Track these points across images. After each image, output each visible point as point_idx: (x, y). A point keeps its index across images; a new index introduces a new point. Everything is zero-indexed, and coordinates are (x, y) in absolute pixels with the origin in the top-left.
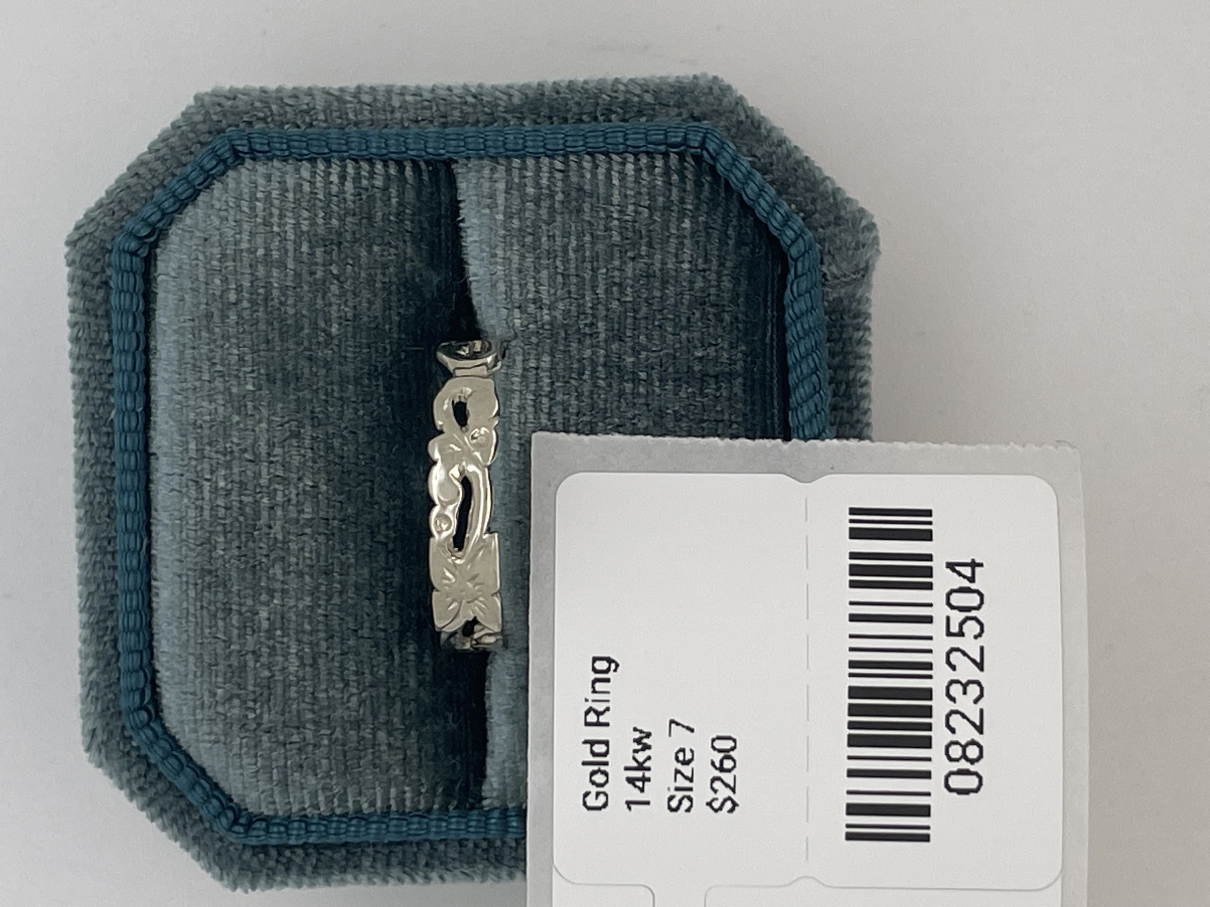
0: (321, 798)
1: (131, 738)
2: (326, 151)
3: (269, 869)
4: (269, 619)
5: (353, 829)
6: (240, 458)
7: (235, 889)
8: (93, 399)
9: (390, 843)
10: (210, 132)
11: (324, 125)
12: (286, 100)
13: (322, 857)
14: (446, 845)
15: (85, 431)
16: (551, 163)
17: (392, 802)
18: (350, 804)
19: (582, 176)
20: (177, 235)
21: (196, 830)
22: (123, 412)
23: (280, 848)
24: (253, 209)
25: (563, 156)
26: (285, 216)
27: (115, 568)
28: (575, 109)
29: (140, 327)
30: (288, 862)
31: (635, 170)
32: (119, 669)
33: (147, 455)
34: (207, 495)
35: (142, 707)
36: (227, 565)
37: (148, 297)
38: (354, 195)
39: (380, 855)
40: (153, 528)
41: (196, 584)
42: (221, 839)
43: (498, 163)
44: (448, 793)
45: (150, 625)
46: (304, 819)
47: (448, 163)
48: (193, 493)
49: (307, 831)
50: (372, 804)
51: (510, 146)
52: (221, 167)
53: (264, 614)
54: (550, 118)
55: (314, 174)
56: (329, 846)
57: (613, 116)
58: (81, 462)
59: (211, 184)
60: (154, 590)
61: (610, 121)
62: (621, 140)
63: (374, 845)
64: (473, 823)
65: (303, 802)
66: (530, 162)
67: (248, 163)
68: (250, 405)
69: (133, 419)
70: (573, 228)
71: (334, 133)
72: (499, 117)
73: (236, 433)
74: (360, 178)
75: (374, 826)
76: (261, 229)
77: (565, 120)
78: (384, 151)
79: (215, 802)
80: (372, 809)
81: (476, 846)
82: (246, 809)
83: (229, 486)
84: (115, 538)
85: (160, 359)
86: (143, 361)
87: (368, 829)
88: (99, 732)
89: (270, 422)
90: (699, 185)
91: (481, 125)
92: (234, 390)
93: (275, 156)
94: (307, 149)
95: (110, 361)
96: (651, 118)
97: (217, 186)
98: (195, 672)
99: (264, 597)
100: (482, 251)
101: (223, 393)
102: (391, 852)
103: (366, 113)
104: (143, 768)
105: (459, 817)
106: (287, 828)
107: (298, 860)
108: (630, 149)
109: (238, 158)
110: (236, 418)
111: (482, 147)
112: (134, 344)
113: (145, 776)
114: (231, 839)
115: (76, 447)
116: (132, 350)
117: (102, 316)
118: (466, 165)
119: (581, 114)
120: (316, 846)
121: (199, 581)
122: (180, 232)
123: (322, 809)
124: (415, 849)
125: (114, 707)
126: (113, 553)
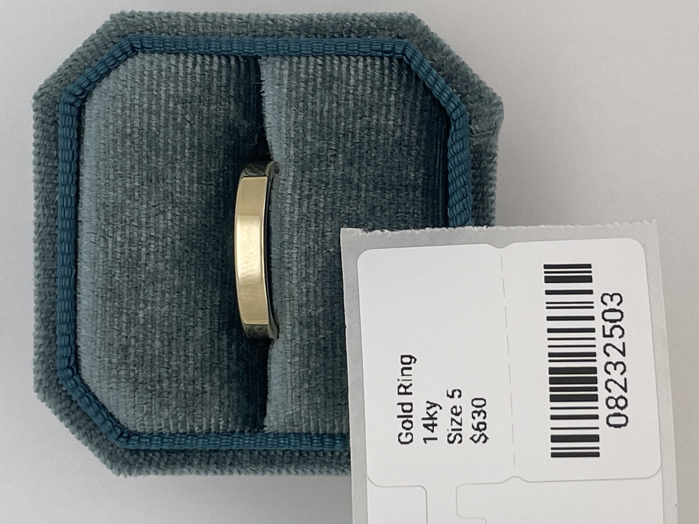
0: (171, 422)
1: (62, 385)
2: (186, 49)
3: (139, 464)
4: (144, 318)
5: (189, 441)
6: (130, 225)
7: (119, 474)
8: (46, 189)
9: (210, 450)
10: (119, 37)
11: (185, 34)
12: (163, 20)
13: (171, 458)
14: (242, 453)
15: (41, 208)
16: (315, 60)
17: (212, 427)
18: (188, 427)
19: (333, 69)
20: (97, 94)
21: (98, 440)
22: (63, 196)
23: (146, 451)
24: (142, 80)
25: (322, 56)
26: (160, 85)
27: (56, 287)
28: (331, 30)
29: (74, 147)
30: (151, 460)
31: (363, 66)
32: (56, 345)
33: (76, 221)
34: (110, 245)
35: (69, 367)
36: (121, 286)
37: (80, 130)
38: (201, 75)
39: (203, 458)
40: (79, 264)
41: (102, 297)
42: (112, 446)
43: (285, 59)
44: (245, 423)
45: (75, 321)
46: (161, 435)
47: (256, 58)
48: (102, 245)
49: (162, 442)
50: (201, 427)
51: (292, 50)
52: (124, 56)
53: (141, 314)
54: (316, 35)
55: (178, 62)
57: (352, 35)
58: (38, 225)
59: (118, 66)
60: (78, 300)
61: (350, 37)
62: (356, 48)
63: (201, 451)
64: (258, 440)
65: (160, 425)
66: (303, 59)
67: (140, 54)
68: (137, 194)
69: (69, 200)
70: (327, 98)
71: (190, 39)
72: (287, 33)
73: (128, 210)
74: (204, 65)
75: (201, 440)
76: (146, 92)
77: (325, 36)
78: (219, 50)
79: (109, 424)
80: (200, 431)
81: (259, 454)
82: (128, 428)
83: (123, 241)
84: (56, 269)
85: (86, 166)
86: (76, 167)
87: (197, 442)
88: (43, 381)
89: (148, 204)
90: (400, 75)
91: (275, 37)
92: (128, 185)
93: (155, 51)
94: (175, 47)
95: (56, 167)
96: (375, 36)
97: (121, 67)
98: (100, 348)
99: (142, 305)
100: (274, 109)
101: (121, 187)
102: (210, 456)
103: (210, 28)
104: (68, 402)
105: (250, 436)
106: (151, 440)
107: (157, 459)
108: (361, 54)
109: (134, 51)
110: (128, 201)
111: (275, 49)
112: (71, 157)
113: (69, 407)
114: (118, 445)
115: (35, 216)
116: (70, 160)
117: (53, 141)
118: (266, 60)
119: (334, 33)
120: (167, 451)
121: (104, 295)
122: (99, 93)
123: (172, 429)
124: (225, 455)
125: (53, 367)
126: (55, 278)
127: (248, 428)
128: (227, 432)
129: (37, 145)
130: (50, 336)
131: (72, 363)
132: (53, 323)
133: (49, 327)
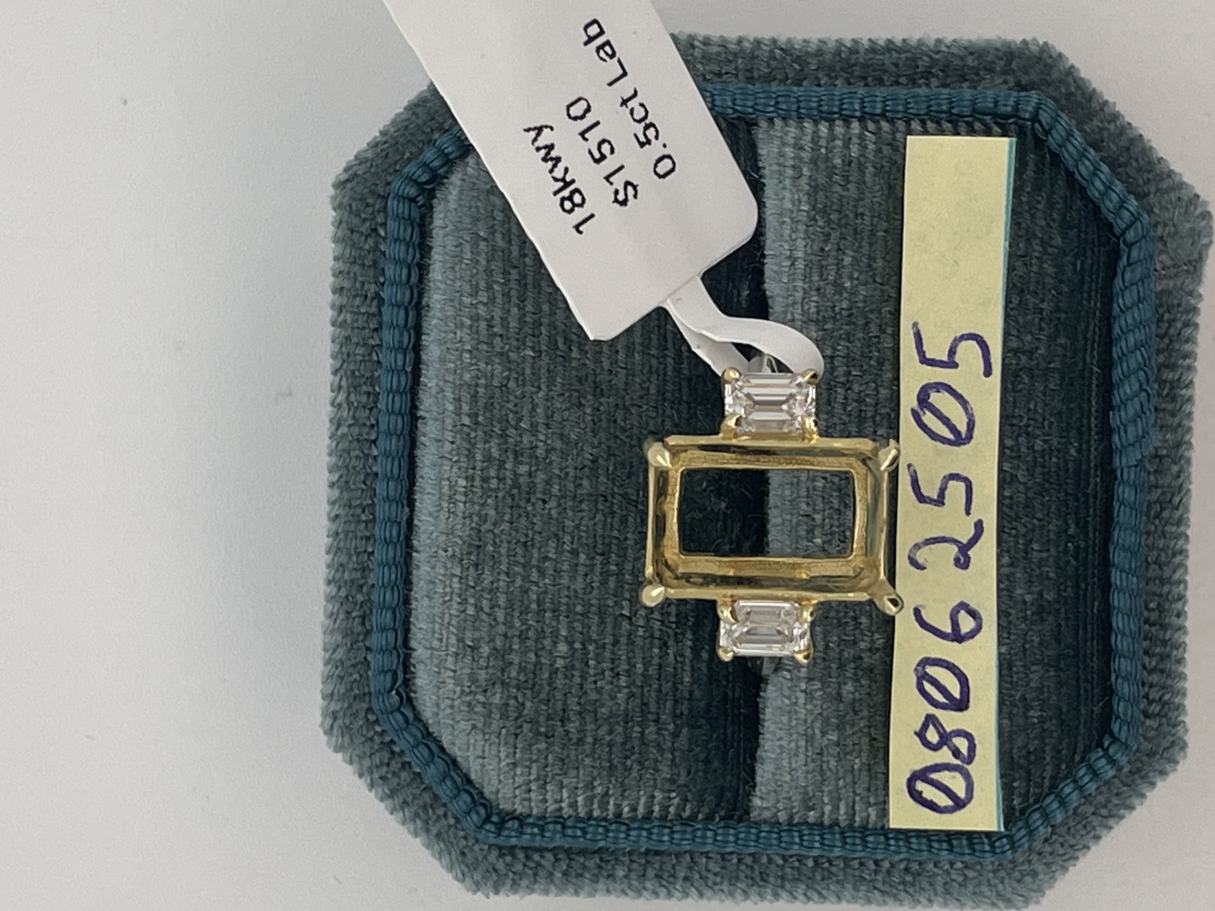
0: (580, 799)
1: (375, 723)
3: (515, 873)
5: (611, 834)
6: (516, 428)
7: (476, 892)
9: (648, 852)
14: (707, 859)
15: (344, 389)
17: (656, 808)
18: (611, 807)
21: (438, 826)
22: (391, 371)
35: (393, 690)
40: (417, 497)
41: (462, 560)
42: (465, 837)
44: (716, 802)
48: (464, 461)
50: (634, 809)
56: (583, 852)
60: (414, 563)
64: (742, 835)
65: (561, 801)
69: (403, 377)
80: (632, 814)
82: (498, 806)
86: (415, 316)
88: (340, 714)
106: (542, 830)
112: (408, 298)
115: (332, 405)
116: (406, 304)
121: (466, 558)
125: (358, 688)
126: (366, 522)
127: (722, 813)
128: (682, 818)
129: (338, 274)
130: (355, 631)
131: (399, 683)
132: (361, 606)
133: (354, 614)
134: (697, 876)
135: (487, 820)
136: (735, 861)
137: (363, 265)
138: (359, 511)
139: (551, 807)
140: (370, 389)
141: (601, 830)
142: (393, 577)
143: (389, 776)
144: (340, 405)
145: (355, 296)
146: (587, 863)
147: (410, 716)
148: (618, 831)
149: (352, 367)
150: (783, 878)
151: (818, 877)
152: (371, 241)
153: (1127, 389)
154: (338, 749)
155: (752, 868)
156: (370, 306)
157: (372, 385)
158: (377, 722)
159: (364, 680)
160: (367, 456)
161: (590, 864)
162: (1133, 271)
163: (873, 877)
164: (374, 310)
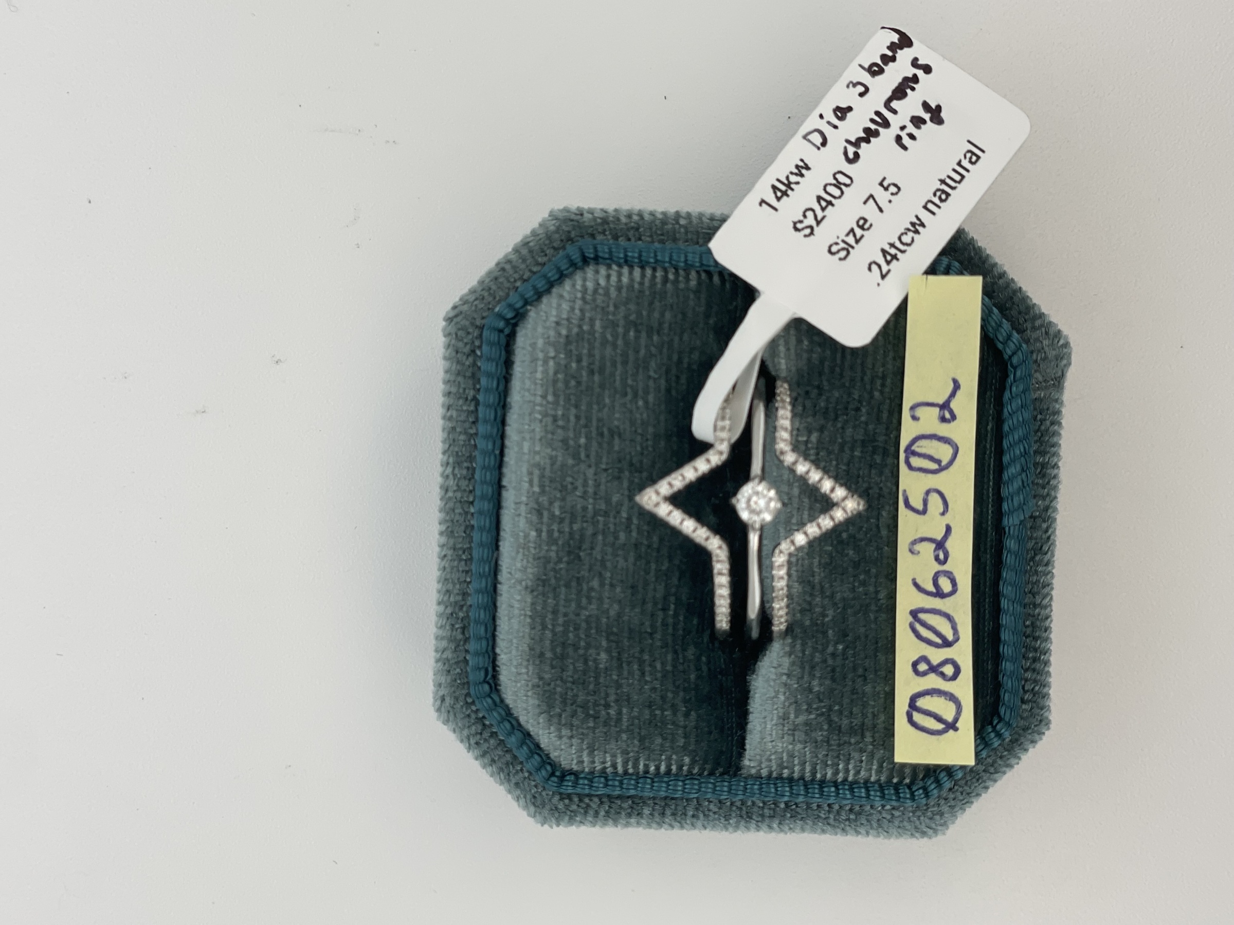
0: (619, 761)
2: (653, 261)
5: (640, 785)
7: (543, 824)
8: (458, 440)
10: (561, 240)
12: (621, 219)
13: (614, 806)
15: (450, 466)
17: (674, 768)
21: (517, 778)
23: (581, 796)
30: (586, 808)
35: (485, 681)
38: (673, 295)
40: (501, 544)
41: (532, 591)
42: (537, 786)
44: (716, 762)
45: (494, 619)
46: (604, 775)
48: (535, 519)
49: (605, 785)
50: (658, 768)
52: (572, 269)
55: (643, 276)
56: (619, 797)
58: (446, 489)
59: (564, 281)
60: (499, 592)
63: (654, 798)
64: (734, 787)
65: (605, 762)
67: (593, 266)
68: (583, 453)
69: (492, 457)
74: (678, 281)
79: (536, 758)
82: (561, 765)
87: (652, 786)
94: (639, 258)
97: (568, 282)
98: (529, 660)
99: (584, 603)
103: (682, 232)
104: (480, 727)
105: (723, 781)
106: (590, 781)
107: (595, 806)
110: (572, 462)
116: (494, 405)
123: (619, 769)
125: (460, 679)
126: (466, 560)
127: (721, 770)
128: (692, 774)
129: (446, 382)
130: (458, 638)
131: (489, 676)
132: (462, 620)
133: (457, 626)
134: (701, 815)
135: (553, 774)
136: (728, 804)
137: (465, 377)
138: (460, 552)
139: (599, 767)
140: (469, 465)
141: (633, 782)
142: (485, 600)
143: (482, 742)
144: (447, 477)
145: (459, 398)
146: (623, 805)
147: (498, 700)
148: (645, 783)
149: (456, 449)
150: (762, 816)
151: (789, 815)
152: (471, 359)
153: (1013, 470)
154: (446, 722)
155: (741, 809)
156: (469, 406)
157: (471, 462)
158: (473, 703)
159: (464, 674)
160: (466, 513)
161: (625, 805)
162: (1017, 387)
163: (827, 815)
164: (472, 408)
